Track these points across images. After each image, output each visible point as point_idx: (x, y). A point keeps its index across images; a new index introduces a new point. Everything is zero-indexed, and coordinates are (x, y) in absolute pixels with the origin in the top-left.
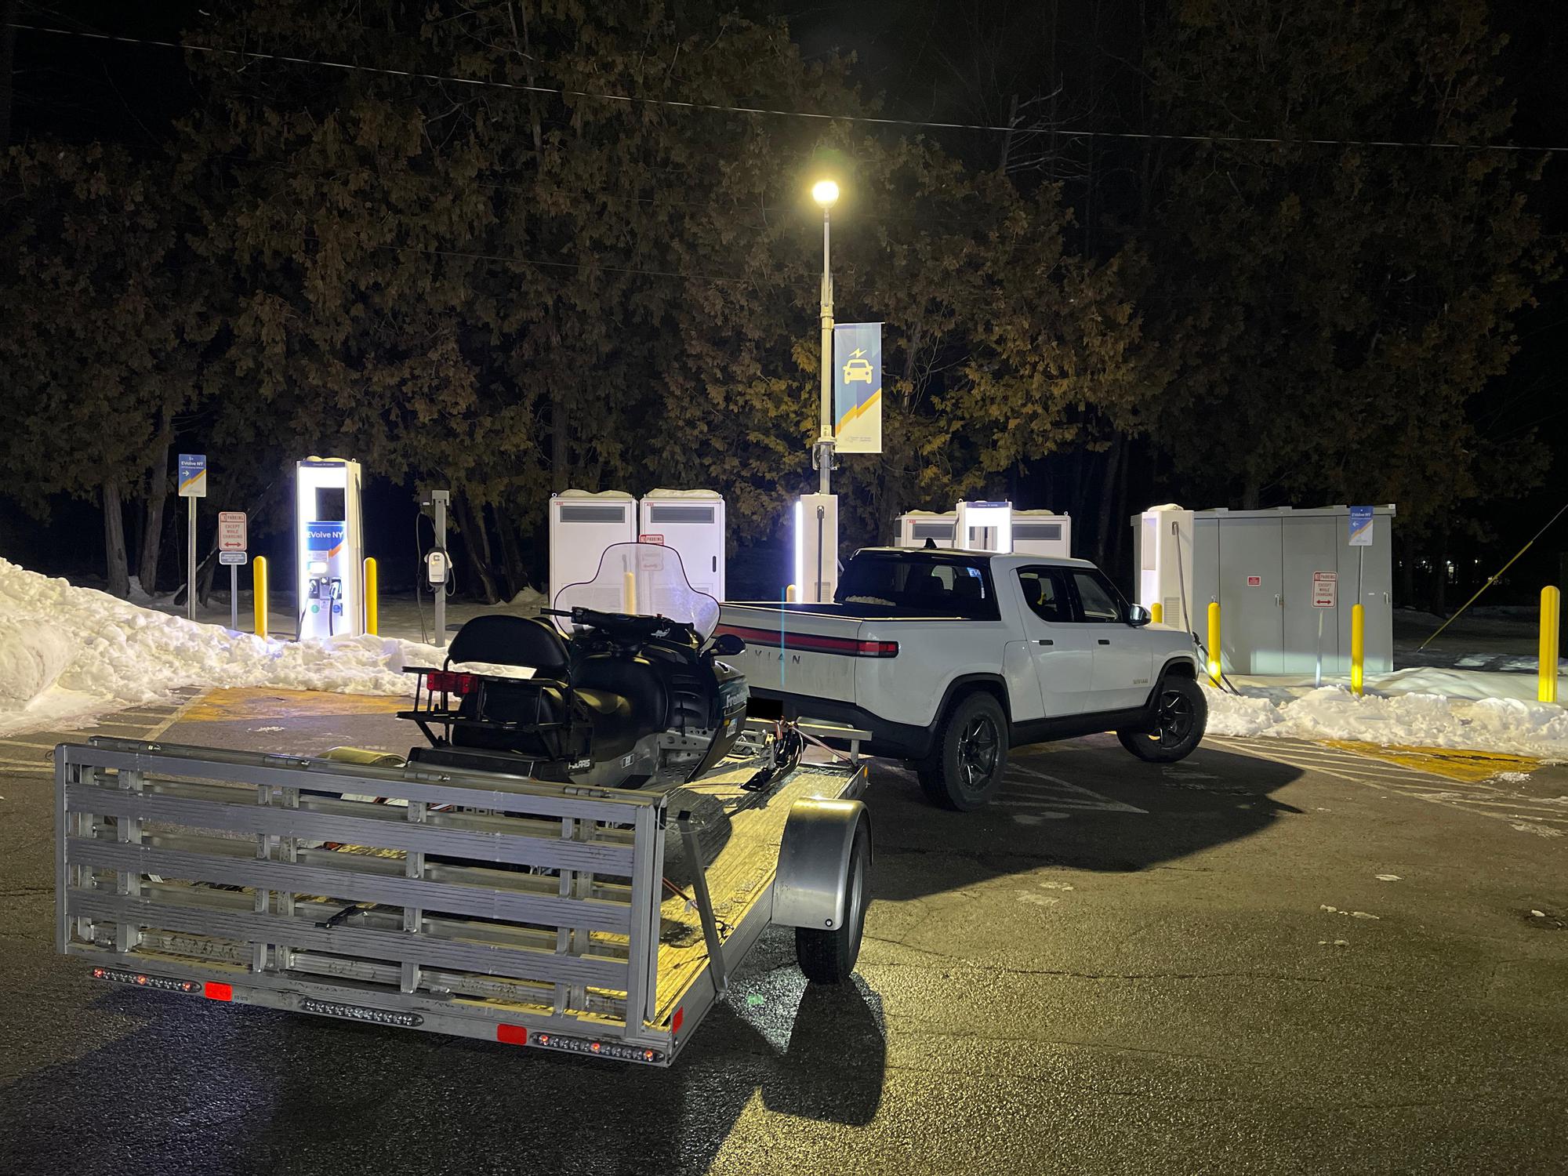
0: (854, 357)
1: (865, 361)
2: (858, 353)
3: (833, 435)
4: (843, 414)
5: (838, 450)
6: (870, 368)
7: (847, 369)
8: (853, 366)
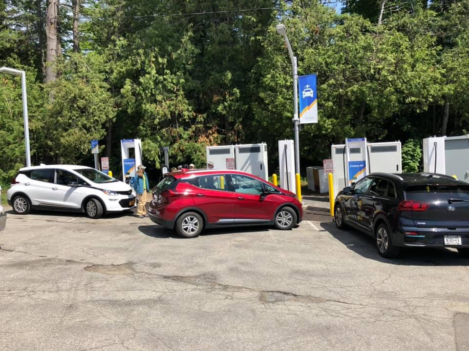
0: (306, 88)
1: (310, 89)
2: (307, 86)
3: (299, 117)
4: (303, 109)
5: (301, 123)
6: (312, 91)
7: (304, 92)
8: (306, 91)
